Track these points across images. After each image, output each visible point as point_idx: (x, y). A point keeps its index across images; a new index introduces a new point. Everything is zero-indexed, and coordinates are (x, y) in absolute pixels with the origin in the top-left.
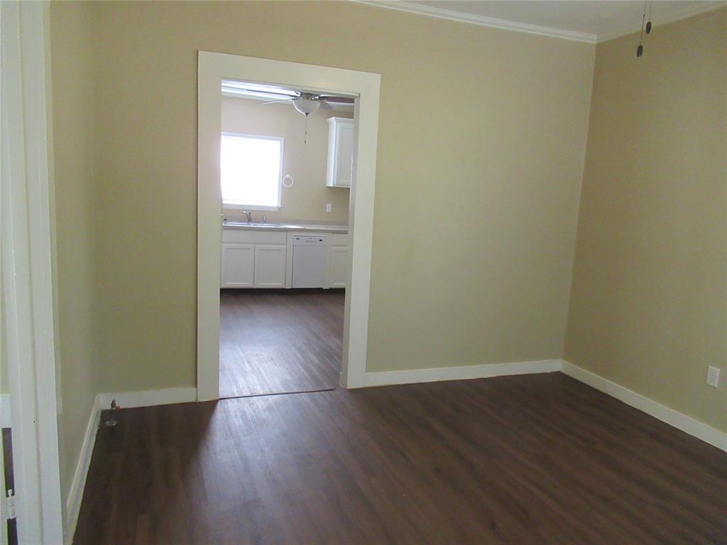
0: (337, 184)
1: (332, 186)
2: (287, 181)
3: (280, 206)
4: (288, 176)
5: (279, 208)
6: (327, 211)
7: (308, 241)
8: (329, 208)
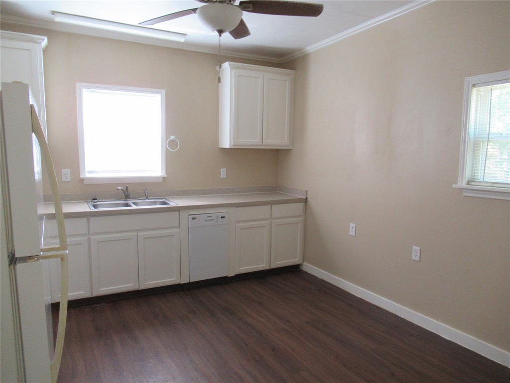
0: (234, 145)
1: (228, 146)
2: (172, 143)
3: (165, 175)
4: (172, 138)
5: (164, 178)
6: (222, 177)
7: (206, 221)
8: (223, 172)
